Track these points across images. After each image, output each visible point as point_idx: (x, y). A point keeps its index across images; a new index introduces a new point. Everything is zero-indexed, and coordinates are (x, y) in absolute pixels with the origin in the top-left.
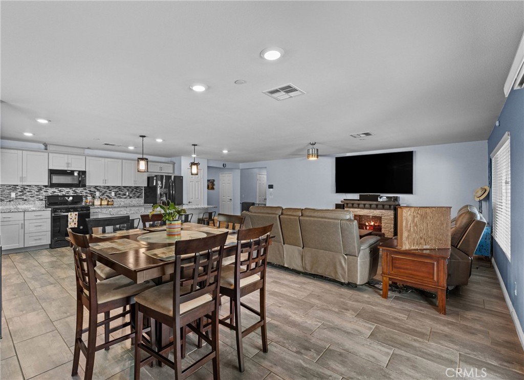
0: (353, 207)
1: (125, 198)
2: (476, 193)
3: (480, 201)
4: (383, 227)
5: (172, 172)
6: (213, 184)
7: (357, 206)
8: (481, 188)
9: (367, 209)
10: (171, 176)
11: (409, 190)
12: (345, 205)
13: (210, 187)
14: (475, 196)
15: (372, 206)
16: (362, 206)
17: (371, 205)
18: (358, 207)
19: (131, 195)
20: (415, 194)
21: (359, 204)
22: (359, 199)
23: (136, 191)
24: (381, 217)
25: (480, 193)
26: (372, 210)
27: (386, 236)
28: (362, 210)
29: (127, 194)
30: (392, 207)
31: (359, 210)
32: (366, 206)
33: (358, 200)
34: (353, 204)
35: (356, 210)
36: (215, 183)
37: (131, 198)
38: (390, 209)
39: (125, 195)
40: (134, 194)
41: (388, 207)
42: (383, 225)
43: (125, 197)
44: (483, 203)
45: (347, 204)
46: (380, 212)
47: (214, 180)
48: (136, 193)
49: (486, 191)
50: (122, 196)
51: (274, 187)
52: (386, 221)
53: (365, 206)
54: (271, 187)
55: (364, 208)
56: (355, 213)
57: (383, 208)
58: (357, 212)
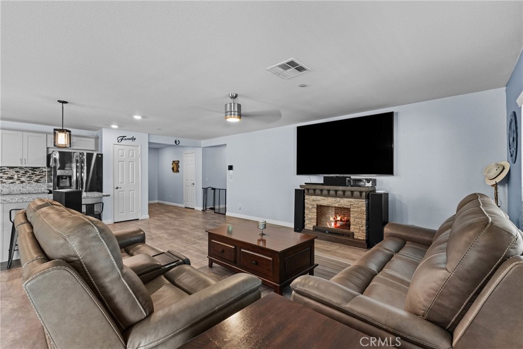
0: (315, 194)
1: (12, 183)
2: (488, 172)
3: (496, 186)
4: (351, 223)
5: (93, 148)
6: (178, 167)
7: (320, 192)
8: (497, 164)
9: (332, 196)
10: (92, 154)
11: (388, 169)
12: (306, 191)
13: (175, 169)
14: (485, 176)
15: (338, 192)
16: (325, 192)
17: (336, 191)
18: (321, 195)
19: (23, 179)
20: (397, 175)
21: (322, 190)
22: (323, 182)
23: (33, 174)
24: (348, 210)
25: (494, 172)
26: (338, 199)
27: (355, 237)
28: (326, 198)
29: (16, 177)
30: (364, 194)
31: (322, 198)
32: (331, 192)
33: (322, 184)
34: (315, 190)
35: (319, 198)
36: (179, 164)
37: (22, 182)
38: (360, 197)
39: (11, 178)
40: (29, 177)
41: (359, 193)
42: (352, 220)
43: (12, 181)
44: (500, 189)
45: (308, 190)
46: (348, 202)
47: (178, 161)
48: (34, 176)
49: (504, 169)
50: (4, 181)
51: (234, 168)
52: (356, 214)
54: (231, 168)
55: (328, 195)
56: (317, 202)
57: (352, 195)
58: (320, 200)
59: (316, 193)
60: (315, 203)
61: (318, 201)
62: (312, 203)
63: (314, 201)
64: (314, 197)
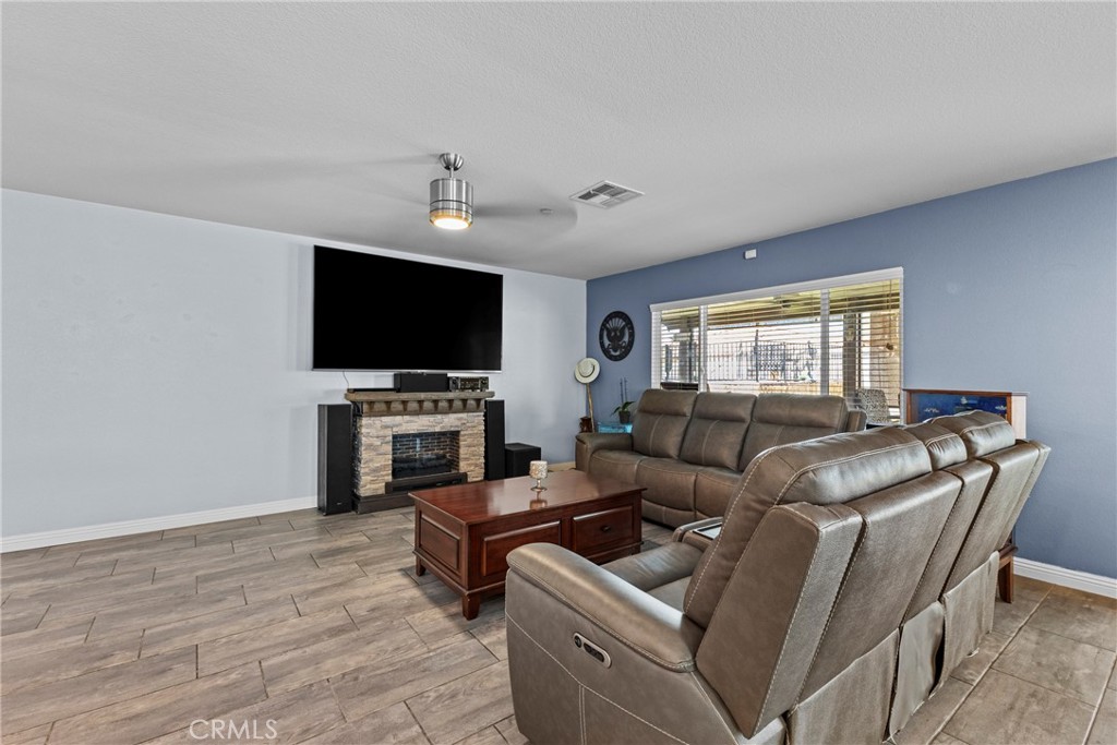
0: (388, 413)
3: (588, 384)
4: (461, 456)
7: (400, 407)
12: (365, 407)
15: (440, 404)
16: (413, 406)
17: (436, 402)
18: (405, 412)
22: (395, 386)
24: (458, 433)
26: (439, 416)
27: (469, 479)
28: (414, 418)
31: (407, 418)
32: (425, 405)
33: (396, 390)
34: (388, 403)
35: (398, 419)
38: (477, 409)
41: (474, 402)
42: (462, 452)
46: (459, 419)
52: (469, 441)
53: (421, 407)
55: (420, 411)
56: (394, 429)
57: (465, 407)
58: (400, 425)
59: (392, 410)
60: (389, 433)
61: (397, 426)
62: (381, 433)
63: (386, 427)
64: (387, 420)
